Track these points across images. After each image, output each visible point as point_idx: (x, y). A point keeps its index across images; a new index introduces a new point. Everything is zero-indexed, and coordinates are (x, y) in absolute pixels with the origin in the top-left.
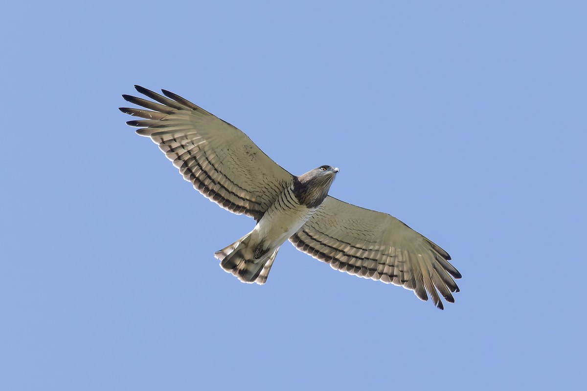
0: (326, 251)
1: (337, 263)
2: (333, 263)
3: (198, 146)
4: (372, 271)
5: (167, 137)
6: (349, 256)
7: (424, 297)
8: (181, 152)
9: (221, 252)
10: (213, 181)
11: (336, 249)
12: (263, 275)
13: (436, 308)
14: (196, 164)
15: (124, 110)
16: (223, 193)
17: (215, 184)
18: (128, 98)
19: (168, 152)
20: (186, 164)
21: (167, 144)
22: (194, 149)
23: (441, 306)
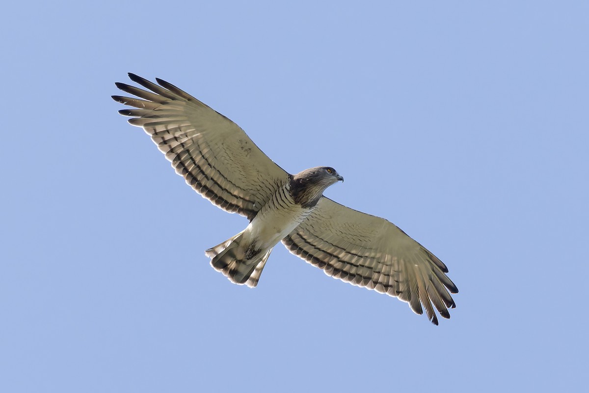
0: (320, 256)
1: (331, 269)
2: (327, 269)
3: (192, 139)
4: (366, 280)
5: (160, 128)
6: (344, 262)
7: (419, 310)
8: (175, 144)
9: (212, 250)
10: (206, 177)
11: (331, 255)
12: (254, 277)
13: (430, 323)
14: (189, 157)
15: (117, 98)
16: (216, 190)
17: (208, 180)
18: (121, 86)
19: (160, 144)
20: (178, 157)
21: (159, 135)
22: (188, 142)
23: (435, 321)
